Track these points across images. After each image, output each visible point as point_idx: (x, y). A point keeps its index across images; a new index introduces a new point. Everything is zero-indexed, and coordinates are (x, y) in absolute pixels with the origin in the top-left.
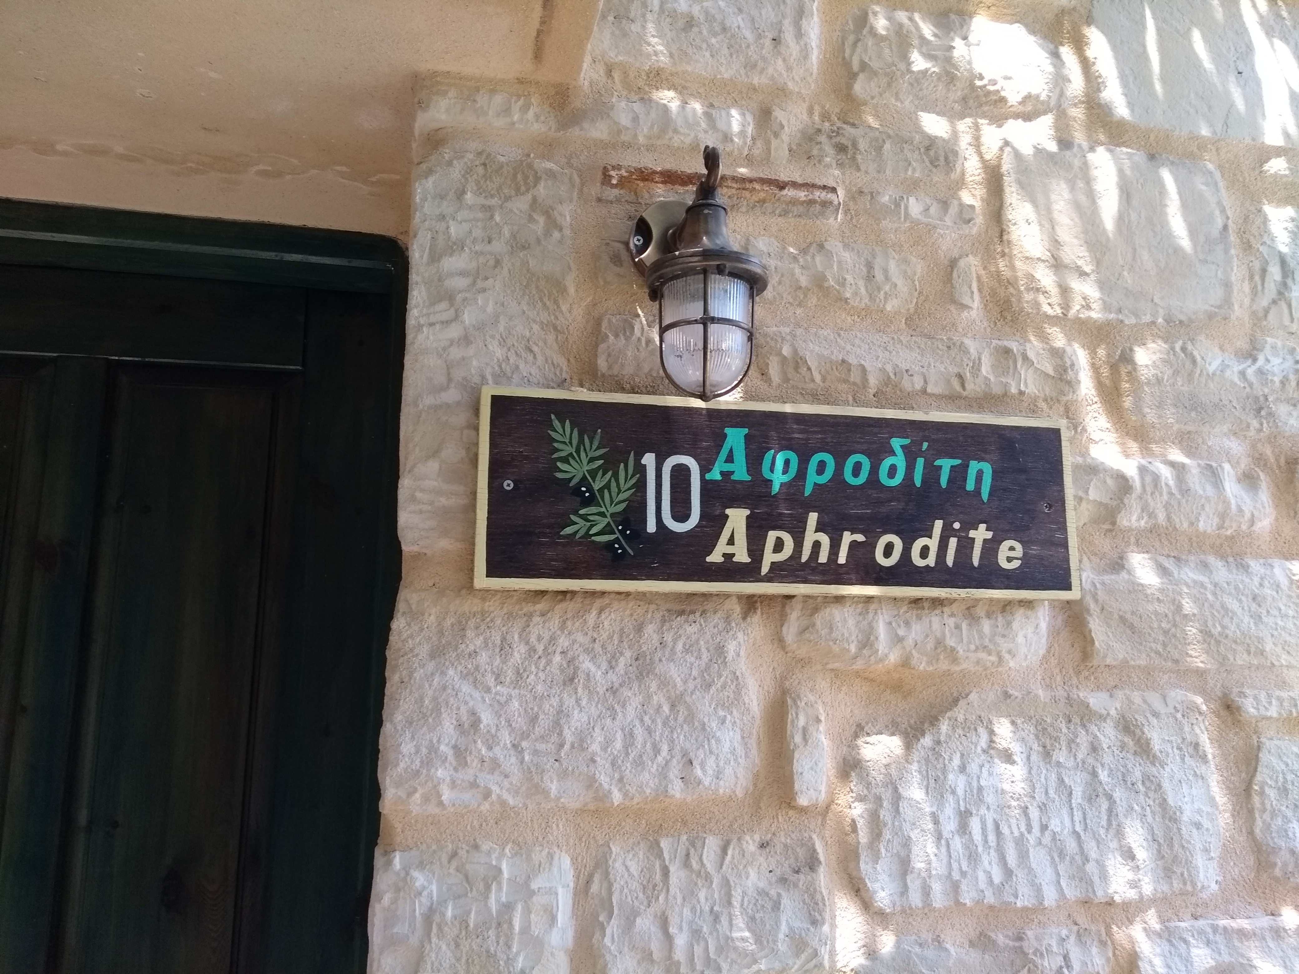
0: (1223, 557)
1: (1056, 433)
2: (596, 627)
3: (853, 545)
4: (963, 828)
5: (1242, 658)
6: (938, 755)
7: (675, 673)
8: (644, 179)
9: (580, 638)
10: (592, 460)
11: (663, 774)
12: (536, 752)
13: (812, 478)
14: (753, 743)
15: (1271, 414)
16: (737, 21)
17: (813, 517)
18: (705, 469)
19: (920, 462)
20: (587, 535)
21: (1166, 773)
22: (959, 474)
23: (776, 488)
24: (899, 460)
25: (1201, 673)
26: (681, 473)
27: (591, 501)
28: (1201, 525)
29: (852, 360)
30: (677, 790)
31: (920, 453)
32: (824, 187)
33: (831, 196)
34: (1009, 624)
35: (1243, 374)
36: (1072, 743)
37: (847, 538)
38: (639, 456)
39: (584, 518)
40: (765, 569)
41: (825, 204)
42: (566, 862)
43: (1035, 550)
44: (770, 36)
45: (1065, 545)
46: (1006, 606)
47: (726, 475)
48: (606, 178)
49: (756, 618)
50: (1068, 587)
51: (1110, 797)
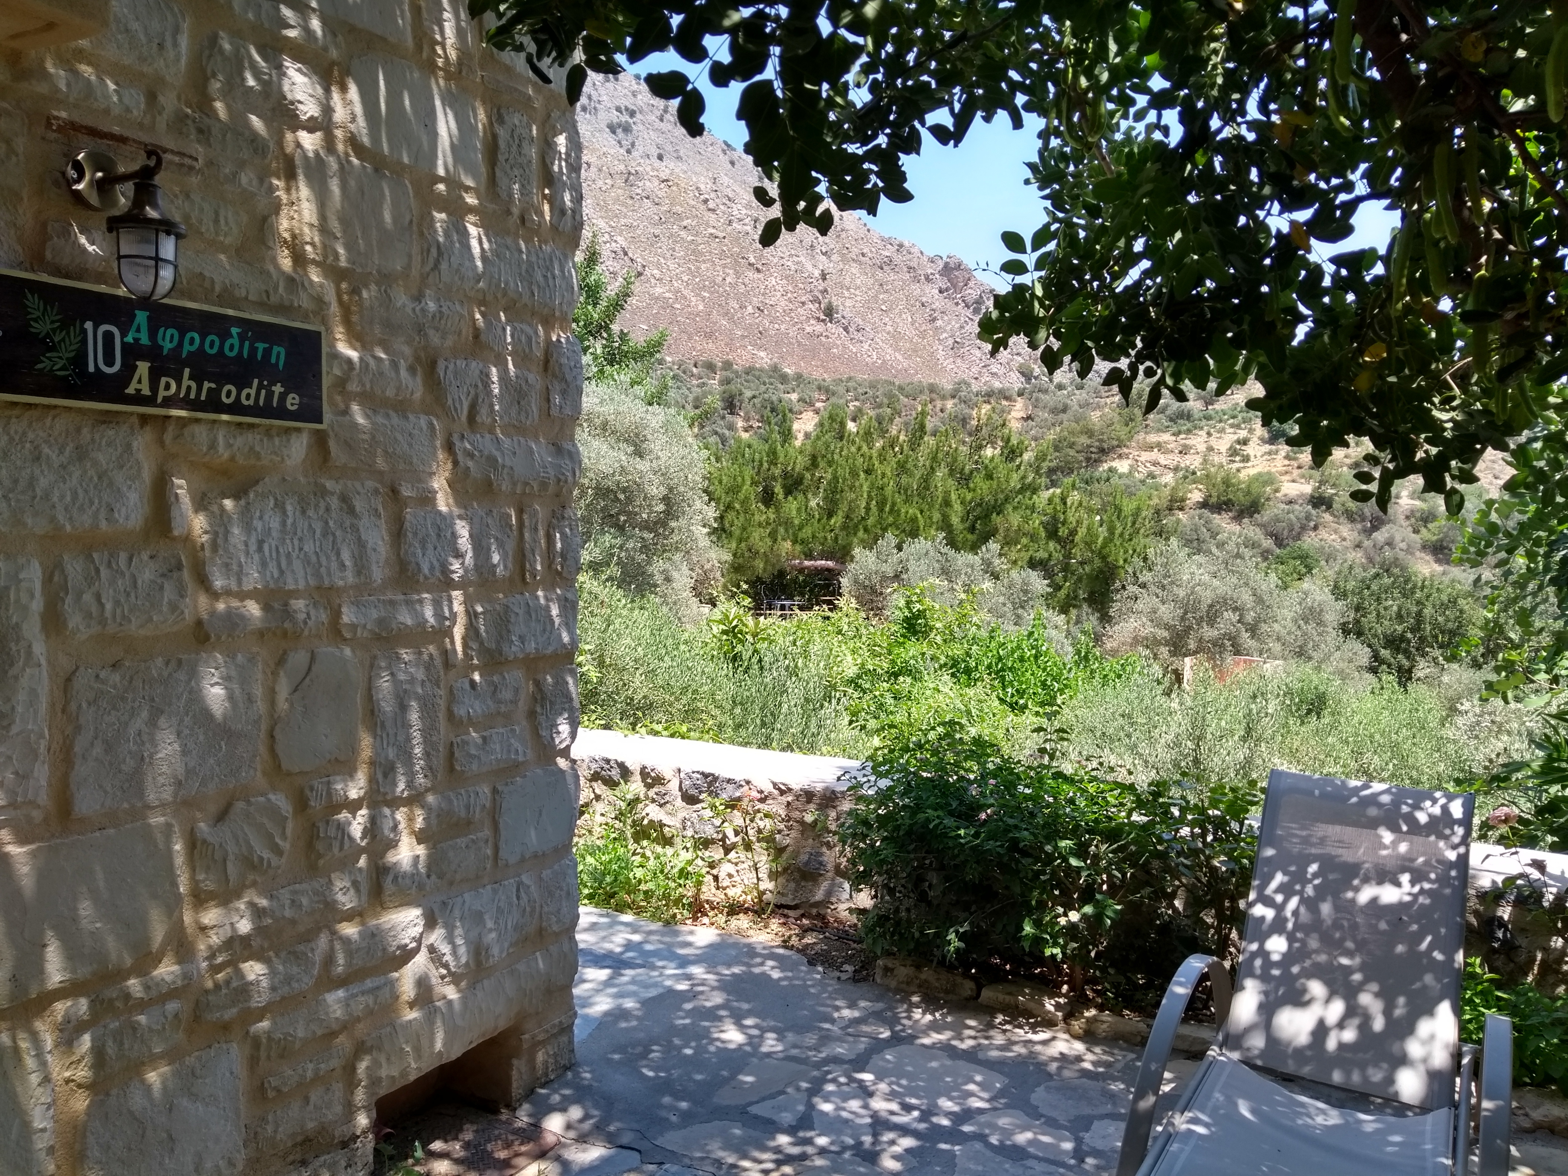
0: (396, 411)
1: (319, 333)
2: (51, 427)
3: (210, 389)
4: (260, 549)
5: (402, 466)
6: (248, 510)
7: (101, 457)
8: (74, 130)
9: (41, 434)
10: (53, 322)
11: (96, 515)
12: (18, 501)
13: (187, 348)
14: (145, 500)
15: (426, 334)
16: (135, 26)
17: (187, 371)
18: (123, 335)
19: (247, 343)
20: (51, 370)
21: (361, 523)
22: (267, 352)
23: (165, 352)
24: (235, 341)
25: (381, 473)
26: (109, 336)
27: (53, 349)
28: (388, 393)
29: (207, 274)
30: (103, 525)
31: (247, 338)
32: (191, 157)
33: (195, 163)
34: (288, 440)
35: (414, 310)
36: (317, 506)
37: (206, 385)
38: (83, 322)
39: (49, 359)
40: (159, 400)
41: (191, 168)
42: (37, 565)
43: (305, 400)
44: (156, 41)
45: (321, 399)
46: (288, 431)
47: (136, 340)
48: (49, 125)
49: (148, 428)
50: (320, 422)
51: (334, 535)
